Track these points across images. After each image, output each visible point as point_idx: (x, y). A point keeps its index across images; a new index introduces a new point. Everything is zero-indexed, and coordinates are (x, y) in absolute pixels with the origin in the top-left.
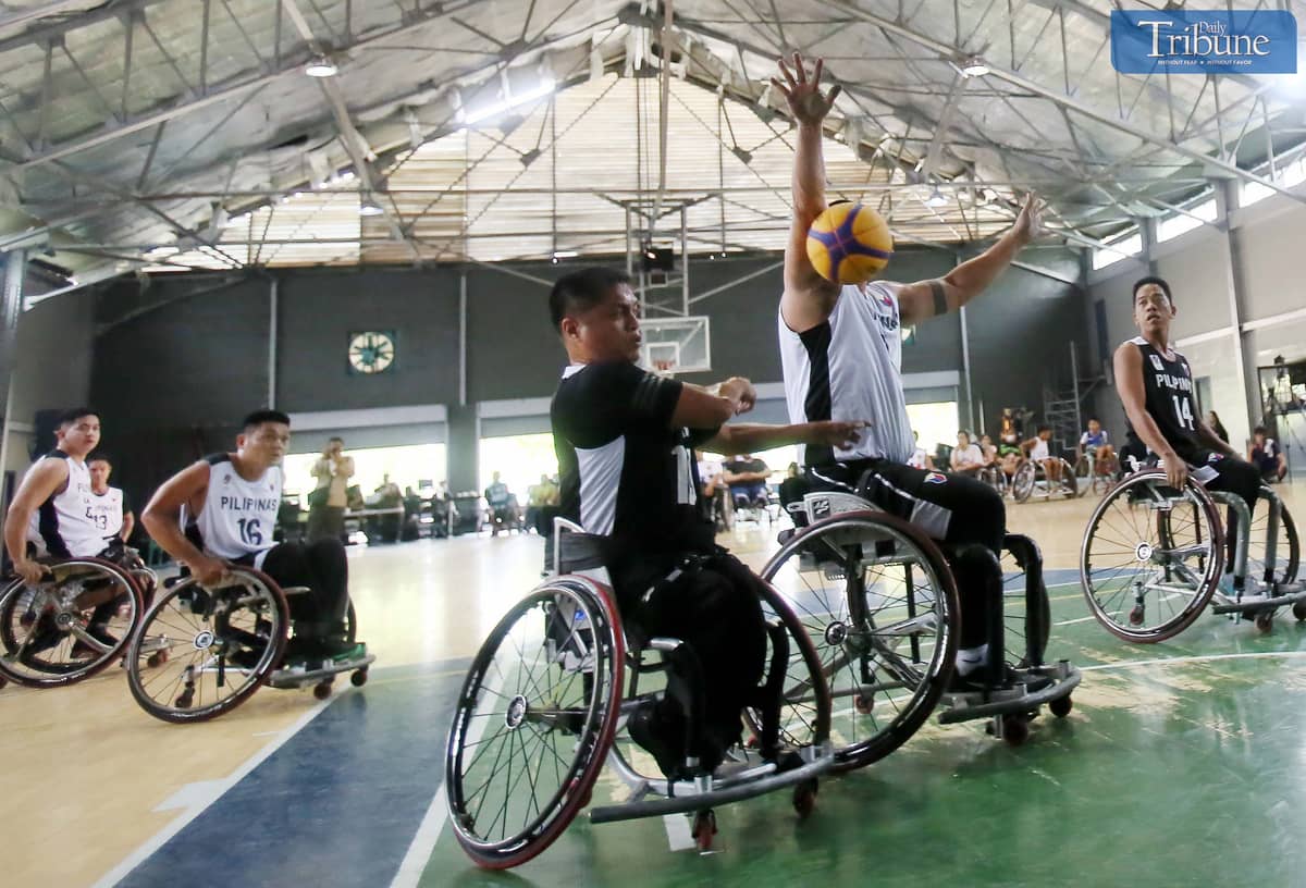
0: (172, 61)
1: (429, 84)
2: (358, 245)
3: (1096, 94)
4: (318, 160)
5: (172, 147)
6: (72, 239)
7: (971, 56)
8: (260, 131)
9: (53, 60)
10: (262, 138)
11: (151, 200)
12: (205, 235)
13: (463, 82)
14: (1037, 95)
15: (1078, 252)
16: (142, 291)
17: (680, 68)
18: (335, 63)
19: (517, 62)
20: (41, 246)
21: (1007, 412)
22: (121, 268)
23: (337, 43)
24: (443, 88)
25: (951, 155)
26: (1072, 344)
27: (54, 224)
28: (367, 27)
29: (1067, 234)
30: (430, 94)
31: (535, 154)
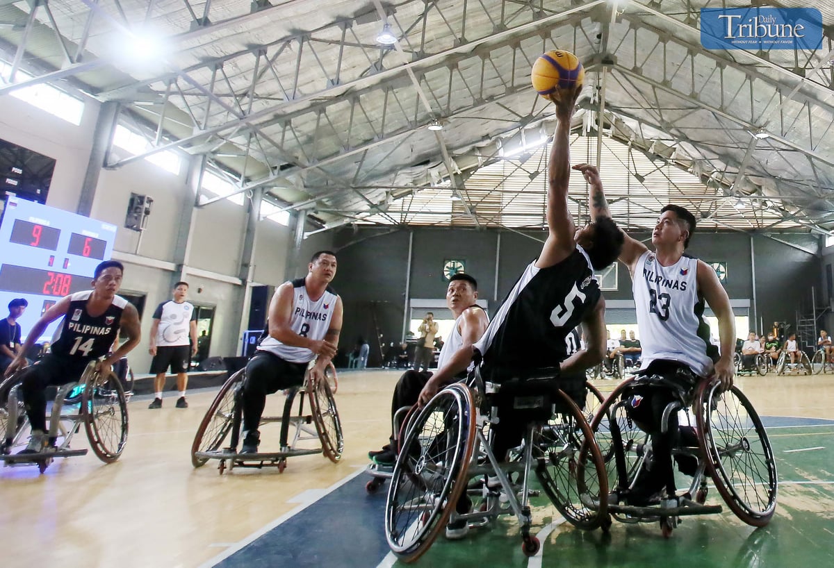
0: (370, 122)
1: (487, 137)
2: (450, 216)
3: (828, 150)
4: (434, 172)
5: (370, 162)
6: (326, 206)
7: (760, 128)
8: (409, 157)
9: (321, 120)
10: (409, 161)
11: (359, 188)
12: (382, 208)
13: (503, 136)
14: (796, 150)
15: (817, 237)
16: (355, 232)
17: (610, 132)
18: (442, 124)
19: (529, 126)
20: (313, 209)
21: (776, 323)
22: (346, 221)
23: (443, 115)
24: (493, 139)
25: (749, 181)
26: (813, 288)
27: (317, 198)
28: (459, 107)
29: (811, 227)
30: (488, 141)
31: (537, 173)
